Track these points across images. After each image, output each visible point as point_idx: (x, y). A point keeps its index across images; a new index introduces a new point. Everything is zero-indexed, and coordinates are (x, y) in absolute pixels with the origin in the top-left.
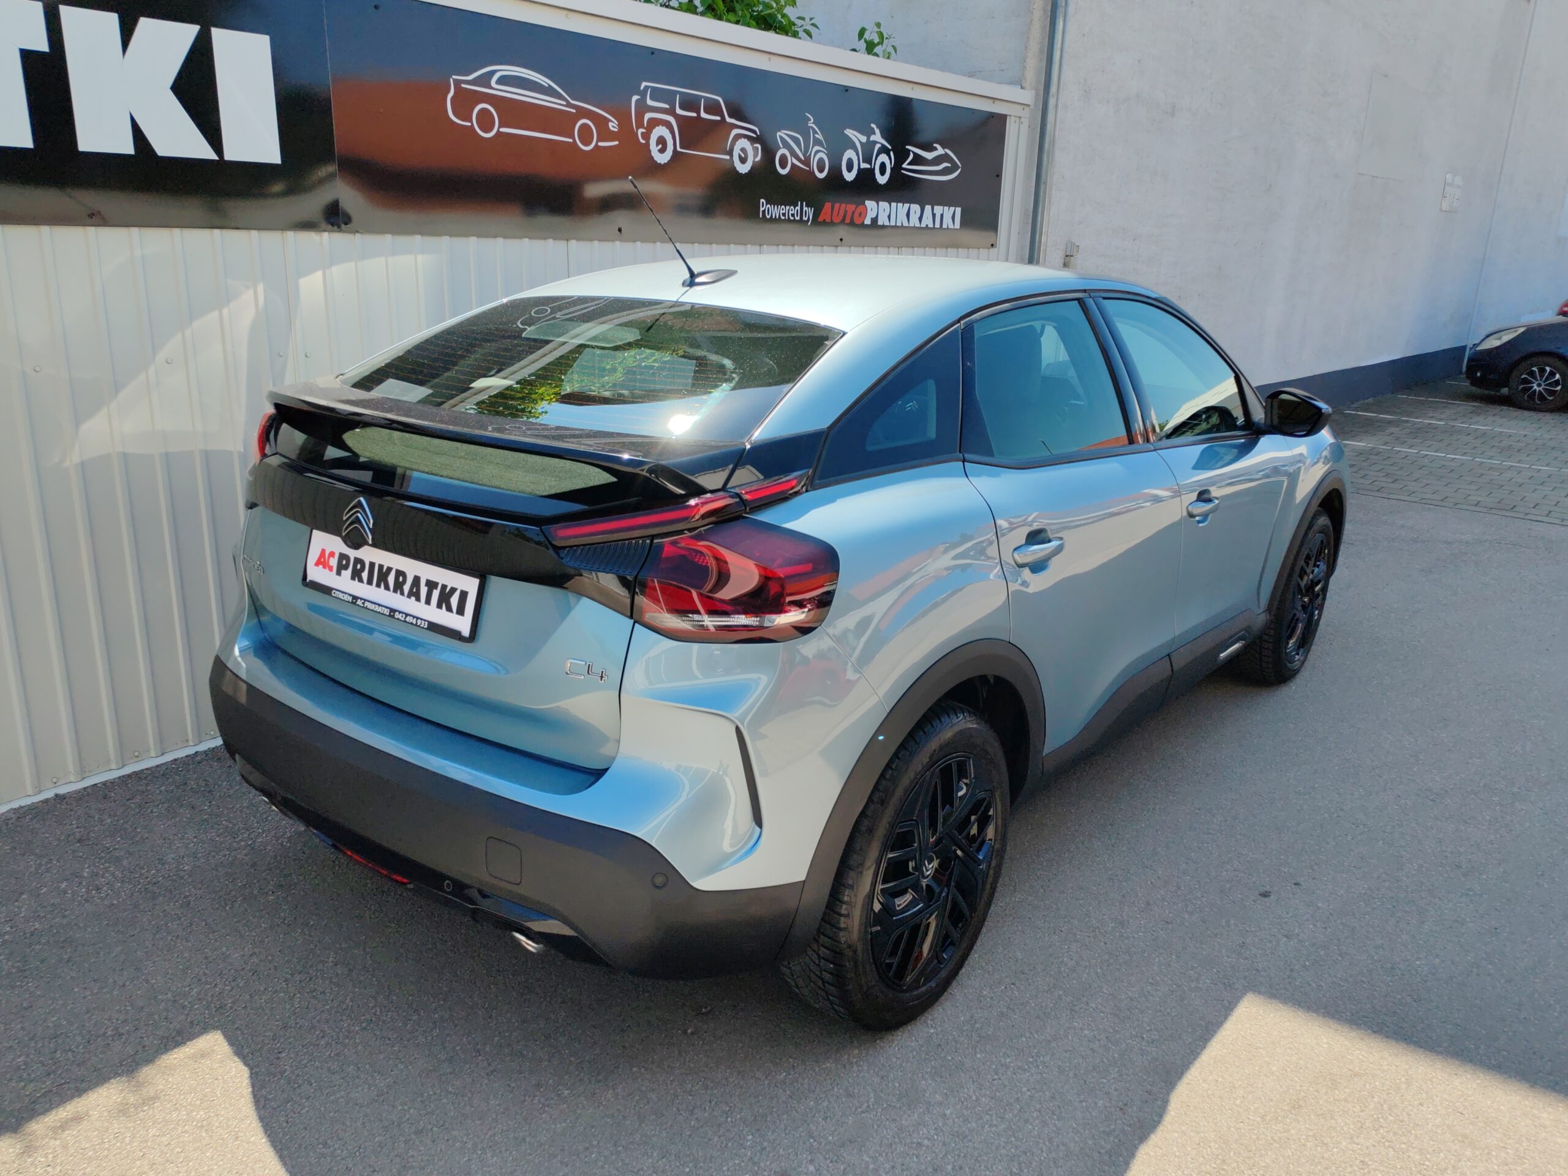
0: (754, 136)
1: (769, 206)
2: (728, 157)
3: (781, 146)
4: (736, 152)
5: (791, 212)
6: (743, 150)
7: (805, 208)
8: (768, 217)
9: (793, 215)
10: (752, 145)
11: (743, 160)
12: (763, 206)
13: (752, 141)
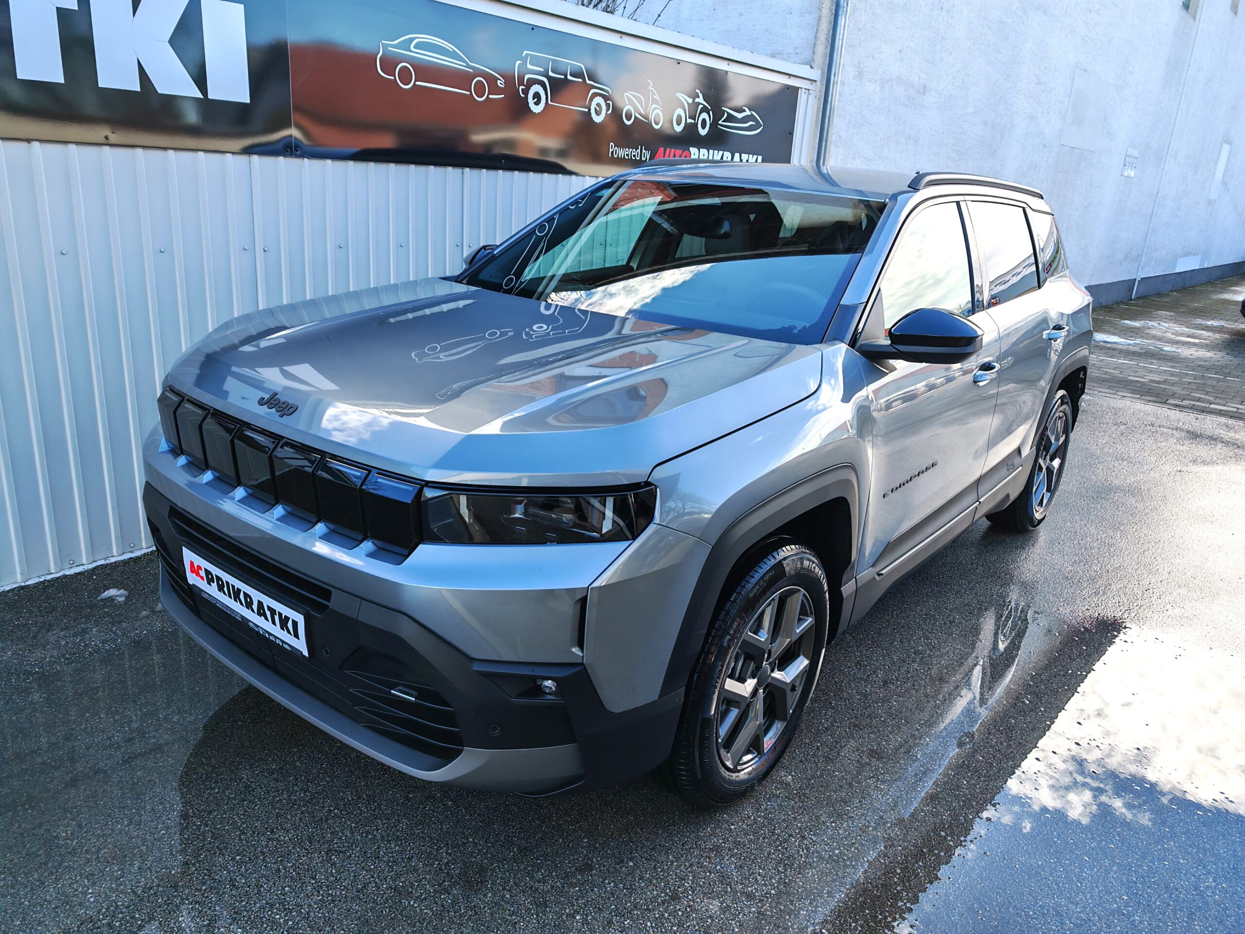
0: (607, 94)
1: (616, 148)
2: (587, 110)
3: (628, 103)
4: (593, 106)
5: (633, 154)
6: (598, 105)
7: (644, 151)
8: (616, 156)
9: (635, 156)
10: (605, 101)
11: (598, 113)
12: (611, 149)
13: (606, 98)
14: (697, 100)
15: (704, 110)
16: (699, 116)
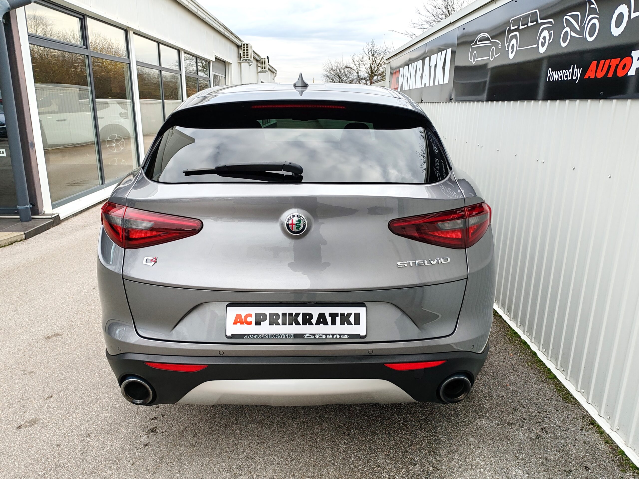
0: (550, 25)
1: (553, 72)
2: (536, 46)
3: (565, 26)
4: (541, 39)
5: (565, 74)
6: (544, 38)
7: (576, 70)
8: (551, 80)
9: (566, 76)
10: (549, 32)
11: (543, 45)
12: (549, 74)
13: (549, 30)
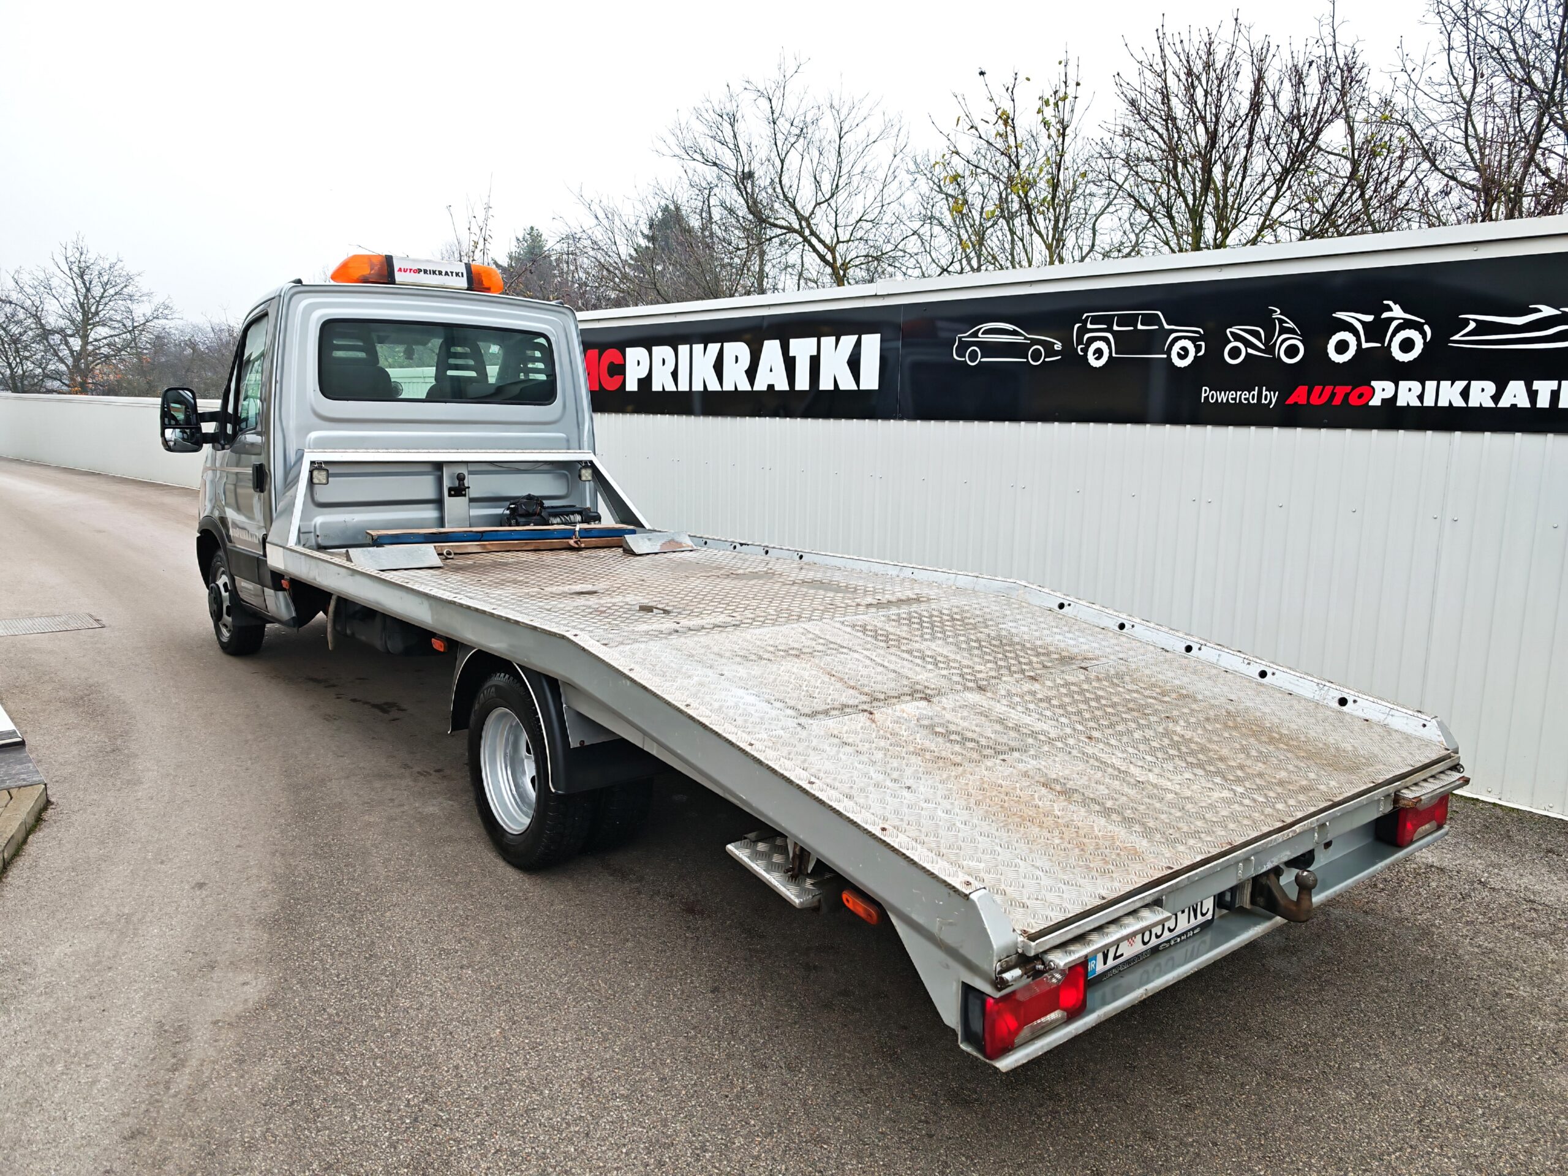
0: (1196, 335)
1: (1213, 392)
2: (1163, 356)
3: (1232, 340)
4: (1176, 350)
5: (1243, 397)
6: (1183, 349)
7: (1265, 392)
8: (1212, 401)
9: (1247, 399)
10: (1194, 343)
11: (1182, 357)
12: (1206, 393)
13: (1193, 340)
14: (1385, 315)
15: (1406, 325)
16: (1394, 335)
